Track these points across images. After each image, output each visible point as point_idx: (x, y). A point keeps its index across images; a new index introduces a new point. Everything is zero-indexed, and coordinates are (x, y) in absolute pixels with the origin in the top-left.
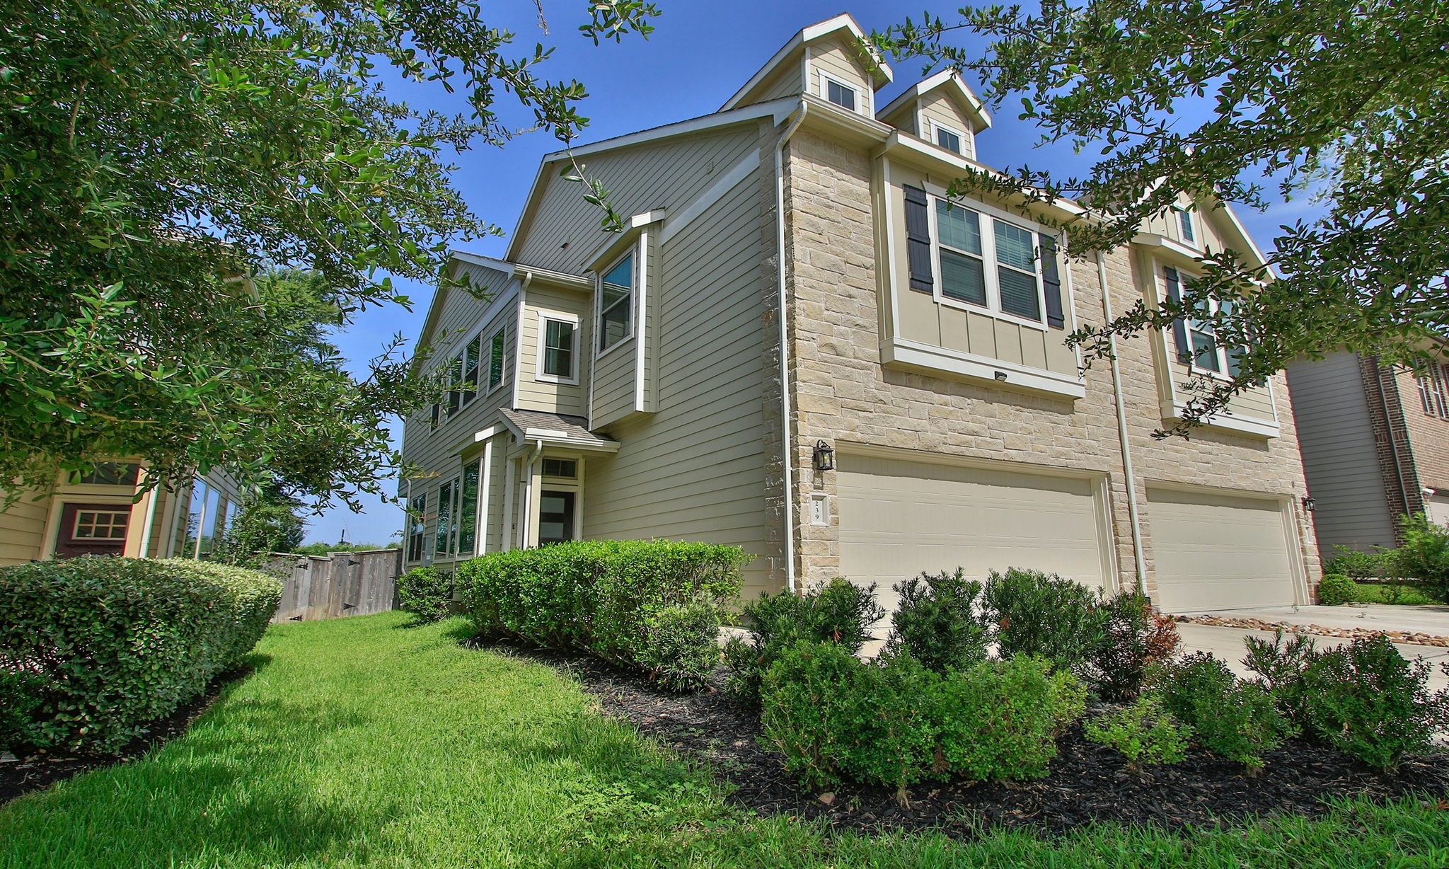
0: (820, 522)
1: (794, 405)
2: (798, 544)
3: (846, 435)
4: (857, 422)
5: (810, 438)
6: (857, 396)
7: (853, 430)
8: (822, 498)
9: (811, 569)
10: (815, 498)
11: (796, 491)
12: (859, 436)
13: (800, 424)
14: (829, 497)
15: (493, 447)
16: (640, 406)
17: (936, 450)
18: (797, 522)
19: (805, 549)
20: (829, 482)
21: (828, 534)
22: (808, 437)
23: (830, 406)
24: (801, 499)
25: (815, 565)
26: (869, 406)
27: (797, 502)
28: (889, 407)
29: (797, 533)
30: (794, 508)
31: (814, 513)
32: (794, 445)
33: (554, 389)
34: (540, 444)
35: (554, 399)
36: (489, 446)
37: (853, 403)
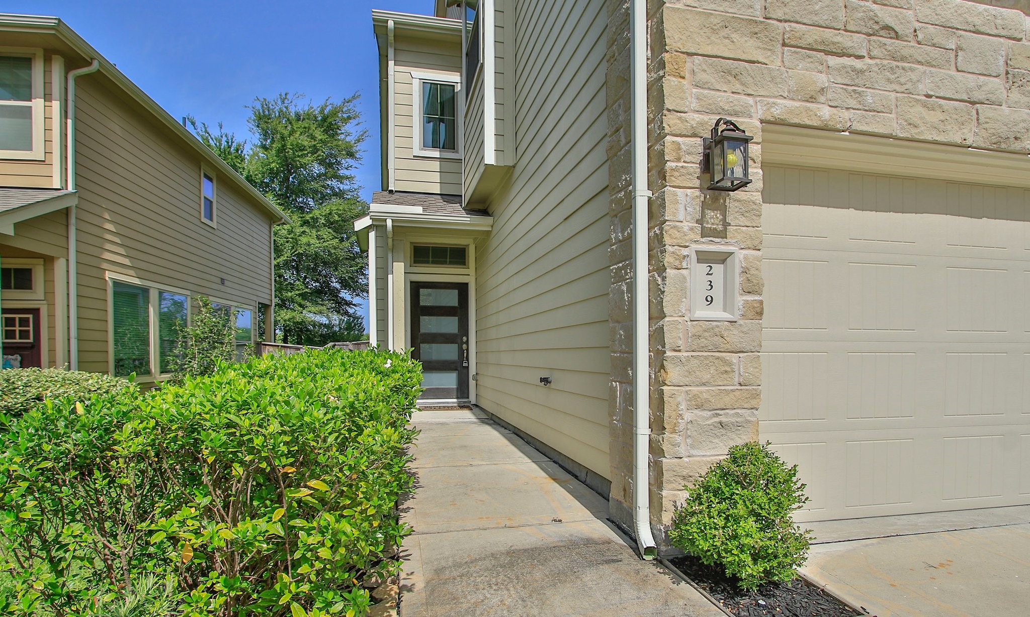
0: (716, 313)
1: (658, 42)
2: (658, 362)
3: (791, 112)
4: (822, 79)
5: (694, 118)
6: (823, 19)
7: (812, 99)
8: (723, 258)
9: (688, 416)
10: (704, 258)
11: (656, 244)
12: (825, 112)
13: (670, 83)
14: (740, 255)
15: (376, 237)
16: (490, 158)
17: (1017, 146)
18: (657, 314)
19: (673, 373)
20: (743, 221)
21: (734, 337)
22: (690, 116)
23: (752, 42)
24: (668, 259)
25: (698, 407)
26: (856, 42)
27: (658, 268)
28: (907, 48)
29: (657, 337)
30: (652, 283)
31: (702, 291)
32: (656, 136)
33: (436, 165)
34: (389, 223)
35: (437, 177)
36: (372, 235)
37: (813, 35)
